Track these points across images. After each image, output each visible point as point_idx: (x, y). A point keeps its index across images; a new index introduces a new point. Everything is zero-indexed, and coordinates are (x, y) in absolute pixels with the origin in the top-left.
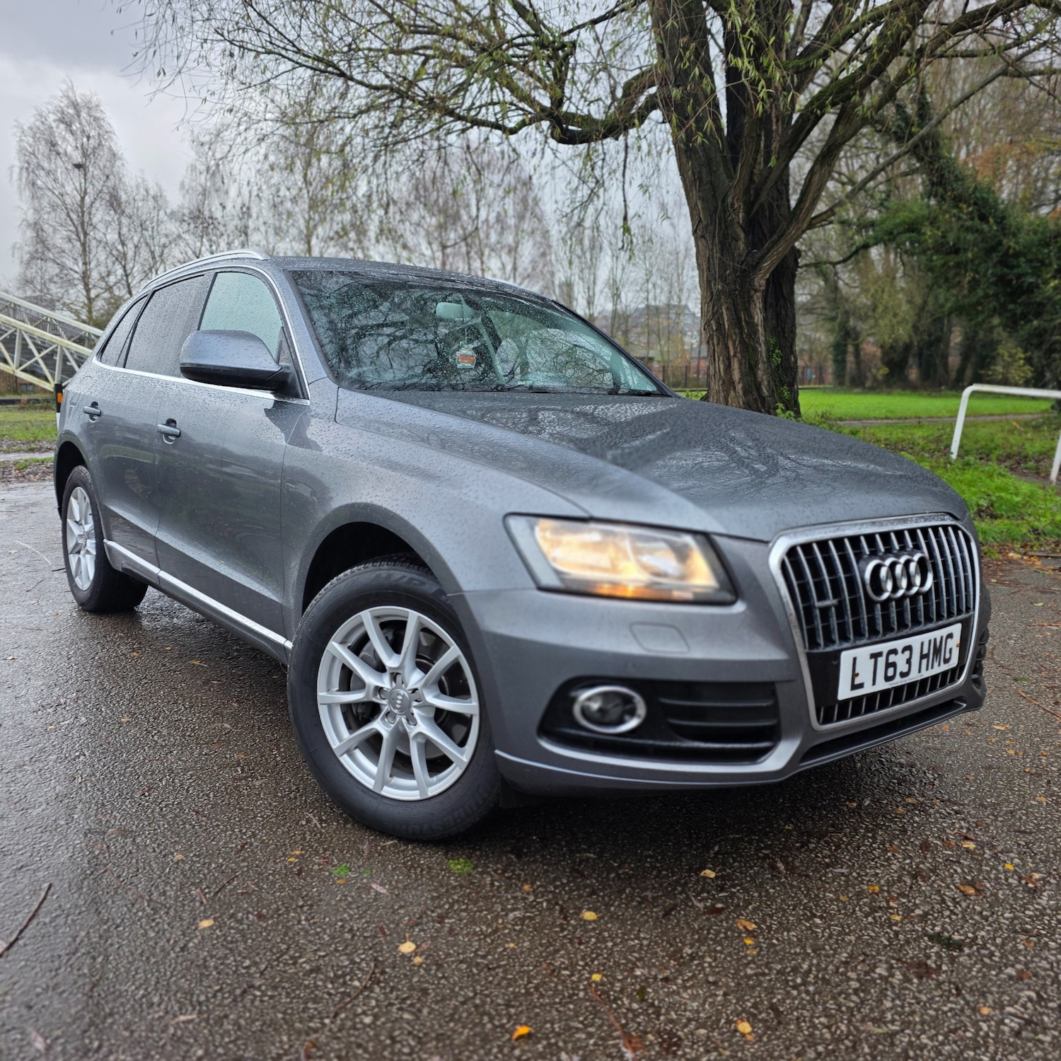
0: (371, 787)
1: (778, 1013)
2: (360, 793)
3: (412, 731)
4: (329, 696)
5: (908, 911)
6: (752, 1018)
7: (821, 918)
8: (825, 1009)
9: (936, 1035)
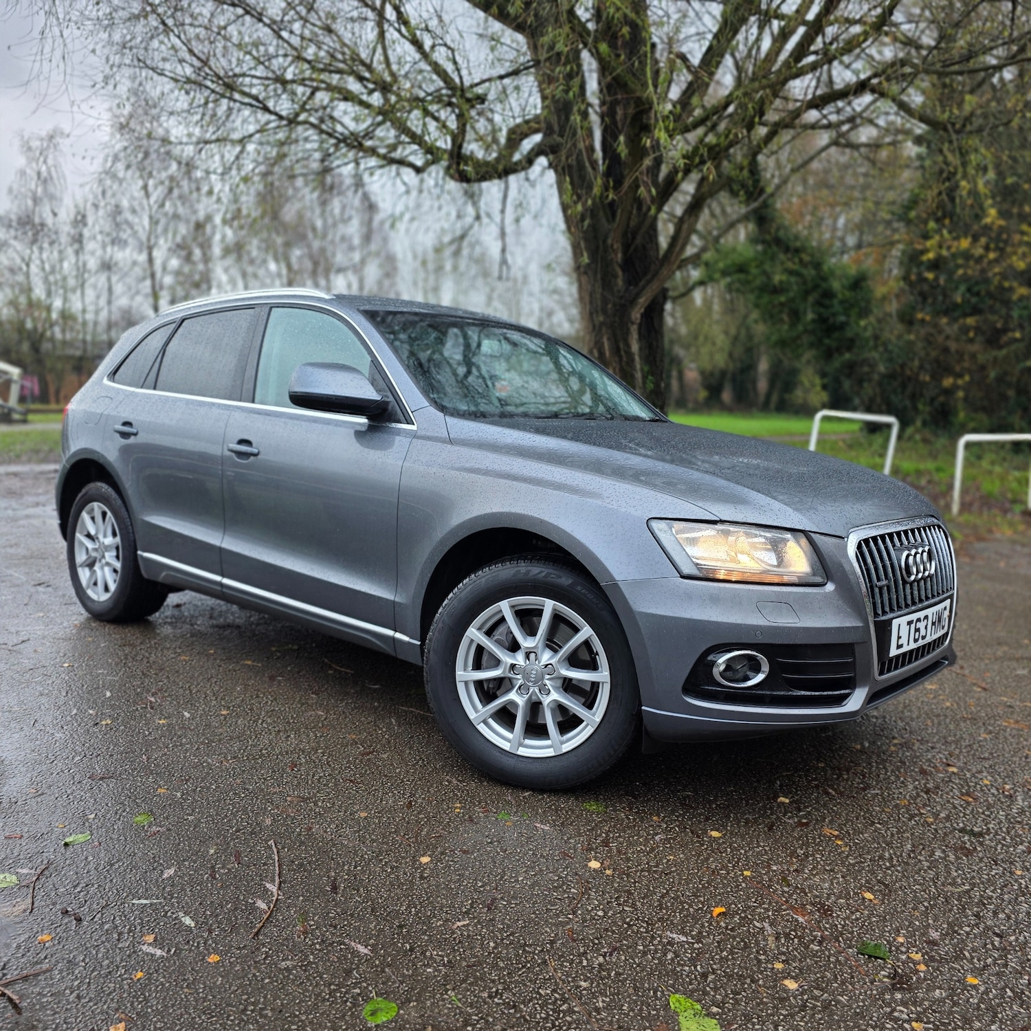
0: (508, 749)
1: (886, 886)
2: (498, 754)
3: (547, 701)
4: (465, 675)
5: (936, 816)
6: (870, 890)
7: (879, 823)
8: (915, 880)
9: (995, 889)
